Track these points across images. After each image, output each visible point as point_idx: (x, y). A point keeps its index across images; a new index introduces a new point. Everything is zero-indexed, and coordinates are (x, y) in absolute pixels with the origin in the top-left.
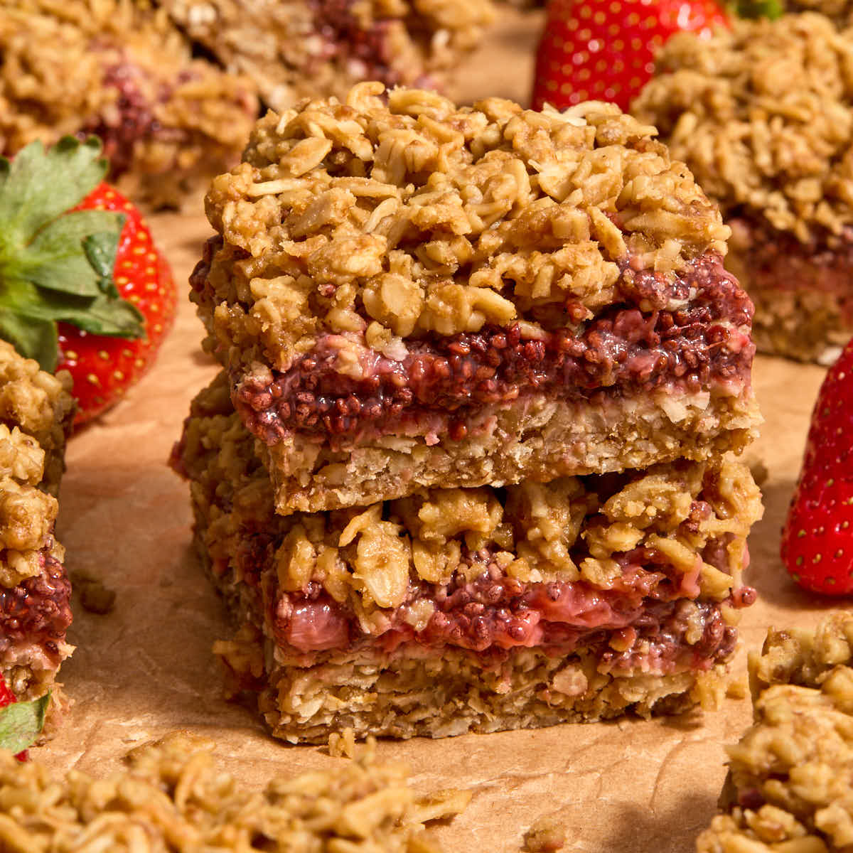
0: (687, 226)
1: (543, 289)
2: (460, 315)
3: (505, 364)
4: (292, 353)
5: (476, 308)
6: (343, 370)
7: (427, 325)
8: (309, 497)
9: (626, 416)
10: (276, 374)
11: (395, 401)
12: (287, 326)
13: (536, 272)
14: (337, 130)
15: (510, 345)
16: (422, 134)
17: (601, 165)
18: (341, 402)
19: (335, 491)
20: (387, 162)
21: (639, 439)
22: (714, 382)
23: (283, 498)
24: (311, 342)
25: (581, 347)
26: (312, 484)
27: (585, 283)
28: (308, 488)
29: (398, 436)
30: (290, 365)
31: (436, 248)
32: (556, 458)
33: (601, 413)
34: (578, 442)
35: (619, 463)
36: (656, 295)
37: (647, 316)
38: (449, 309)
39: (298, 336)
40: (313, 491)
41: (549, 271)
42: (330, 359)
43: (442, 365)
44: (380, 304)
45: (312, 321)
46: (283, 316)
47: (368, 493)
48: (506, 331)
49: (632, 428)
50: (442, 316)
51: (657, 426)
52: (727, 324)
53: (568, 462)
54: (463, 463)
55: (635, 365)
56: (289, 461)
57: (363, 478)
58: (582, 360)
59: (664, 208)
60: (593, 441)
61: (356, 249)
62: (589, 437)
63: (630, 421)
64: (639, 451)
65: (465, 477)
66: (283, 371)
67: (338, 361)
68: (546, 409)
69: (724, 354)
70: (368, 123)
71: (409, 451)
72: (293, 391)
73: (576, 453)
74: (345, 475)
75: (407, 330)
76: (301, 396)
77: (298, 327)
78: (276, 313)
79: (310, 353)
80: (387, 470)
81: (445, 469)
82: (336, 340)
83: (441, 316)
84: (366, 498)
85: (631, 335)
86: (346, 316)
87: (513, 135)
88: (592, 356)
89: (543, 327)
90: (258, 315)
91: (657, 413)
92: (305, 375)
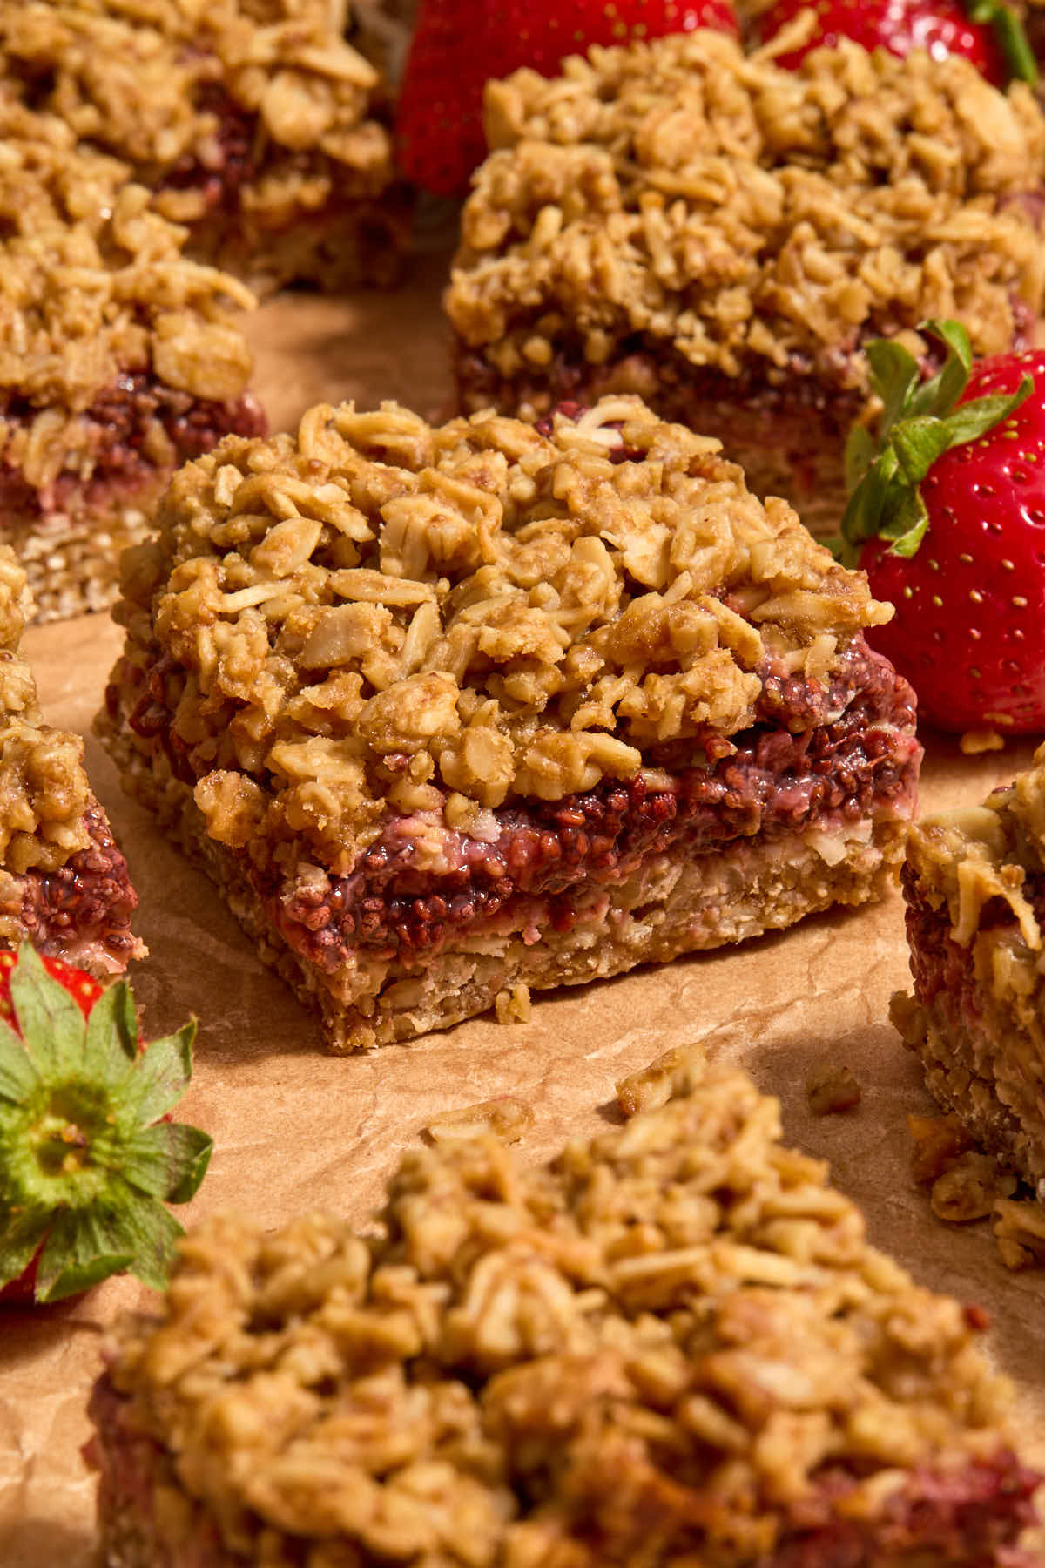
0: (839, 610)
1: (671, 728)
2: (571, 773)
3: (626, 832)
4: (354, 849)
5: (591, 761)
6: (425, 866)
7: (525, 790)
8: (374, 1028)
9: (769, 865)
10: (334, 880)
11: (491, 896)
12: (346, 819)
13: (662, 706)
14: (313, 500)
15: (633, 804)
16: (436, 499)
17: (706, 534)
18: (421, 905)
19: (408, 1015)
20: (402, 547)
21: (785, 890)
22: (876, 805)
23: (340, 1033)
24: (377, 833)
25: (719, 789)
26: (378, 1010)
27: (727, 711)
28: (375, 1018)
29: (487, 938)
30: (353, 867)
31: (522, 685)
32: (683, 930)
33: (737, 867)
34: (709, 907)
35: (759, 925)
36: (813, 712)
37: (798, 737)
38: (556, 767)
39: (359, 827)
40: (380, 1018)
41: (679, 702)
42: (404, 853)
43: (550, 842)
44: (463, 769)
45: (380, 804)
46: (343, 805)
47: (447, 1011)
48: (628, 786)
49: (776, 879)
50: (548, 778)
51: (806, 872)
52: (887, 728)
53: (697, 935)
54: (567, 956)
55: (782, 802)
56: (350, 985)
57: (442, 996)
58: (720, 807)
59: (803, 589)
60: (728, 903)
61: (424, 701)
62: (723, 899)
63: (774, 871)
64: (786, 905)
65: (568, 972)
66: (344, 876)
67: (417, 855)
68: (670, 874)
69: (888, 768)
70: (350, 482)
71: (501, 954)
72: (358, 899)
73: (707, 922)
74: (422, 994)
75: (498, 800)
76: (368, 904)
77: (360, 815)
78: (334, 805)
79: (374, 847)
80: (472, 981)
81: (543, 969)
82: (412, 826)
83: (546, 778)
84: (446, 1019)
85: (777, 766)
86: (421, 793)
87: (567, 493)
88: (734, 800)
89: (669, 773)
90: (309, 807)
91: (808, 855)
92: (370, 875)
